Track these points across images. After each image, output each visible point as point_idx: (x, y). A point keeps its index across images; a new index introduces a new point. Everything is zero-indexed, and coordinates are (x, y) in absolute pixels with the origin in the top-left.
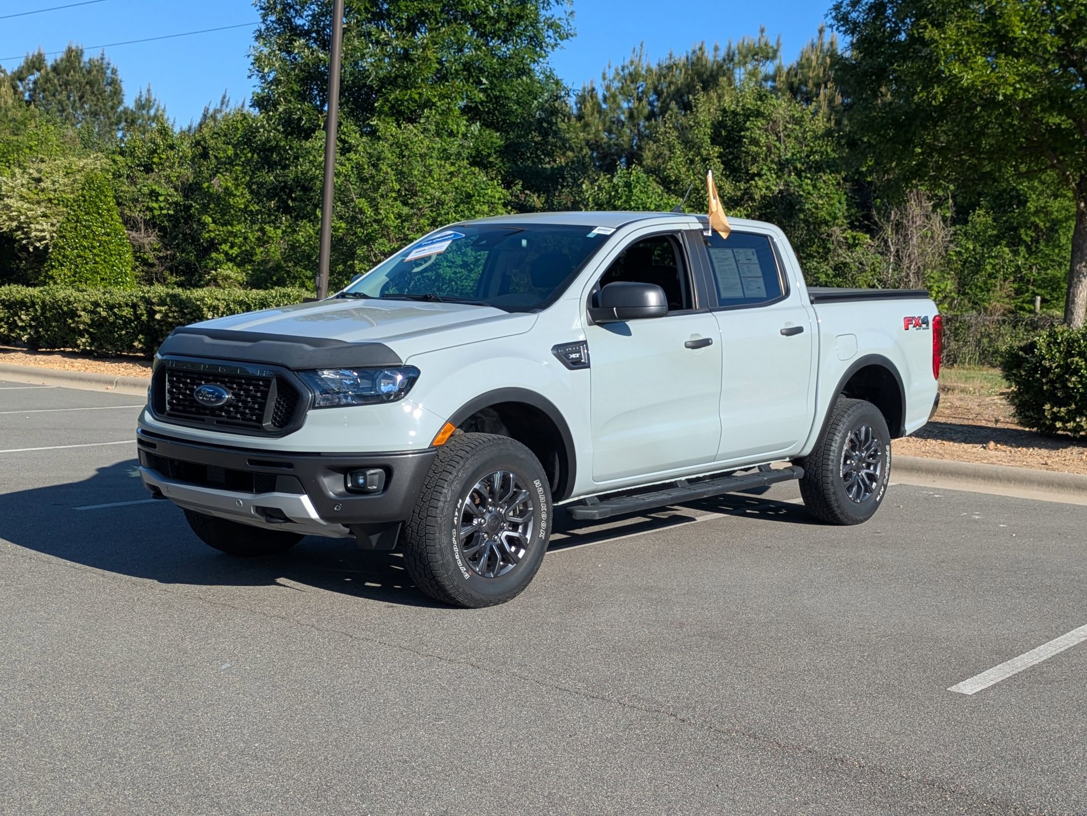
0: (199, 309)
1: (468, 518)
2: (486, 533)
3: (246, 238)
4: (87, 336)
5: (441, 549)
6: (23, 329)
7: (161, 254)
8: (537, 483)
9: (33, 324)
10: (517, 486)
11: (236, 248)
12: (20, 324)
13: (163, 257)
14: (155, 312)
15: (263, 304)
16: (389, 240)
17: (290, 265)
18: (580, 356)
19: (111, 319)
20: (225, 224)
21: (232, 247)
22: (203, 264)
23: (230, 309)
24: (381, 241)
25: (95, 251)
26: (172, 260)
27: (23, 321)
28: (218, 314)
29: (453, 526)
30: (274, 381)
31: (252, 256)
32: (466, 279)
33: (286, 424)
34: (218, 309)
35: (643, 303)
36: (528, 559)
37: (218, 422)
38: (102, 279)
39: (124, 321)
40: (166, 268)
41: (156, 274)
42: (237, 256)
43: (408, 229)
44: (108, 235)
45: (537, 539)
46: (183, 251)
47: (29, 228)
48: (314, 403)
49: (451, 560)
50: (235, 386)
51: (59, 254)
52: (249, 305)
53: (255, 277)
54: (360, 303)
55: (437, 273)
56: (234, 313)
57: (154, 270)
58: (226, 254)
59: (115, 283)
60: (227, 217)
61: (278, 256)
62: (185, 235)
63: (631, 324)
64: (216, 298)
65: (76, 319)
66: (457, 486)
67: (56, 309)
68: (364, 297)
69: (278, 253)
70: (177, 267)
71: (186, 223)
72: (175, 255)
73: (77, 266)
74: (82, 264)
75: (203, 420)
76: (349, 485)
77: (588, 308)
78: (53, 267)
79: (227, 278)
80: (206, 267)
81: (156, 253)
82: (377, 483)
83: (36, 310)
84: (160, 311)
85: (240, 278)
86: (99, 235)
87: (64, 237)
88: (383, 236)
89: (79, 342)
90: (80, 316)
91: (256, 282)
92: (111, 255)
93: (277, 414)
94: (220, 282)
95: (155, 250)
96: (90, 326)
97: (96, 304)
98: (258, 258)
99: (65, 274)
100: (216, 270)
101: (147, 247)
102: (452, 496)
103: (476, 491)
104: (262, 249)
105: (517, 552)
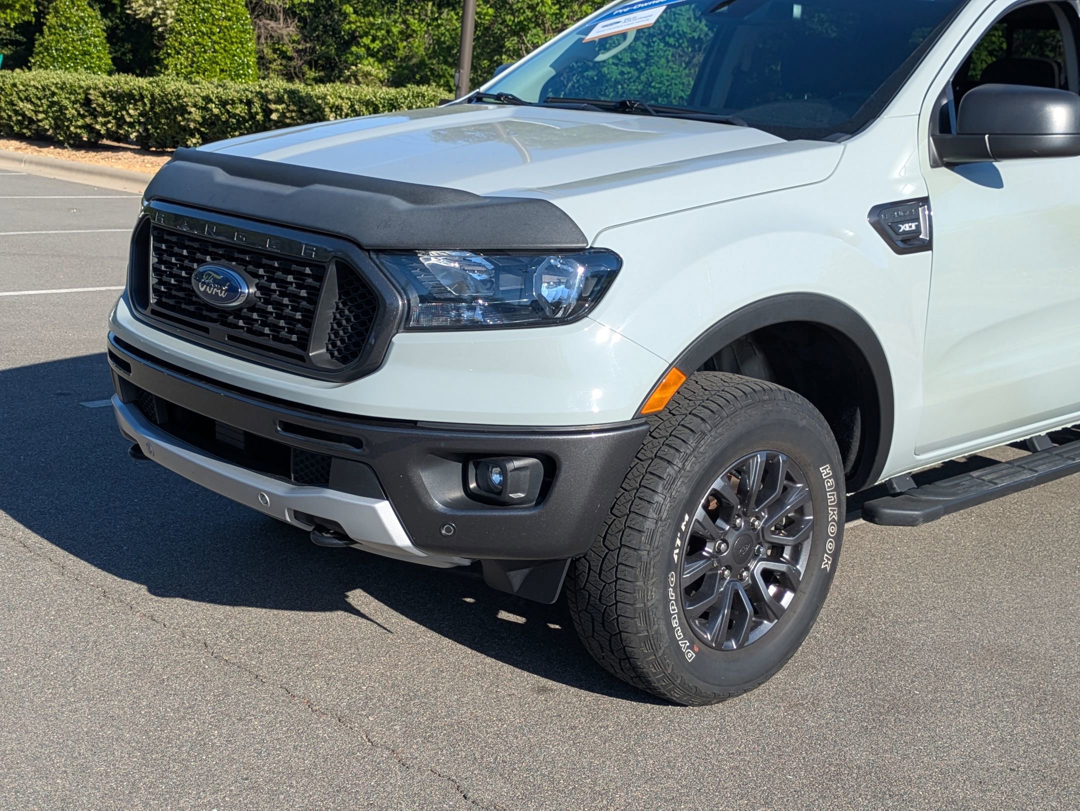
0: (320, 109)
1: (696, 544)
2: (728, 567)
3: (388, 32)
4: (197, 136)
5: (646, 611)
6: (131, 125)
7: (300, 47)
8: (825, 471)
9: (142, 120)
10: (789, 477)
11: (378, 42)
12: (128, 120)
13: (302, 50)
14: (271, 111)
15: (393, 106)
16: (544, 30)
17: (434, 62)
18: (918, 227)
19: (224, 118)
20: (366, 16)
21: (373, 41)
22: (343, 58)
23: (354, 111)
24: (534, 31)
25: (214, 38)
26: (311, 54)
27: (131, 116)
28: (341, 116)
29: (670, 566)
30: (332, 270)
31: (394, 50)
32: (634, 82)
33: (354, 355)
34: (342, 110)
35: (1038, 127)
36: (800, 609)
37: (231, 338)
38: (222, 71)
39: (238, 120)
40: (305, 62)
41: (295, 68)
42: (379, 51)
43: (568, 17)
44: (229, 20)
45: (815, 572)
46: (323, 44)
47: (165, 14)
48: (408, 319)
49: (663, 629)
50: (261, 272)
51: (176, 41)
52: (377, 106)
53: (396, 75)
54: (507, 112)
55: (600, 72)
56: (359, 115)
57: (293, 63)
58: (368, 49)
59: (236, 75)
60: (369, 8)
61: (422, 51)
62: (325, 26)
63: (1005, 167)
64: (340, 97)
65: (186, 116)
66: (681, 489)
67: (166, 104)
68: (514, 101)
69: (422, 49)
70: (316, 62)
71: (327, 13)
72: (314, 47)
73: (194, 55)
74: (200, 52)
75: (206, 330)
76: (473, 485)
77: (932, 134)
78: (169, 55)
79: (367, 74)
80: (346, 62)
81: (295, 45)
82: (527, 486)
83: (145, 104)
84: (277, 110)
85: (381, 75)
86: (219, 19)
87: (181, 20)
88: (538, 25)
89: (189, 143)
90: (190, 113)
91: (397, 81)
92: (232, 43)
93: (336, 334)
94: (360, 79)
95: (294, 42)
96: (201, 125)
97: (208, 99)
98: (401, 53)
99: (181, 64)
100: (356, 66)
101: (286, 39)
102: (672, 508)
103: (715, 494)
104: (405, 43)
105: (779, 597)
